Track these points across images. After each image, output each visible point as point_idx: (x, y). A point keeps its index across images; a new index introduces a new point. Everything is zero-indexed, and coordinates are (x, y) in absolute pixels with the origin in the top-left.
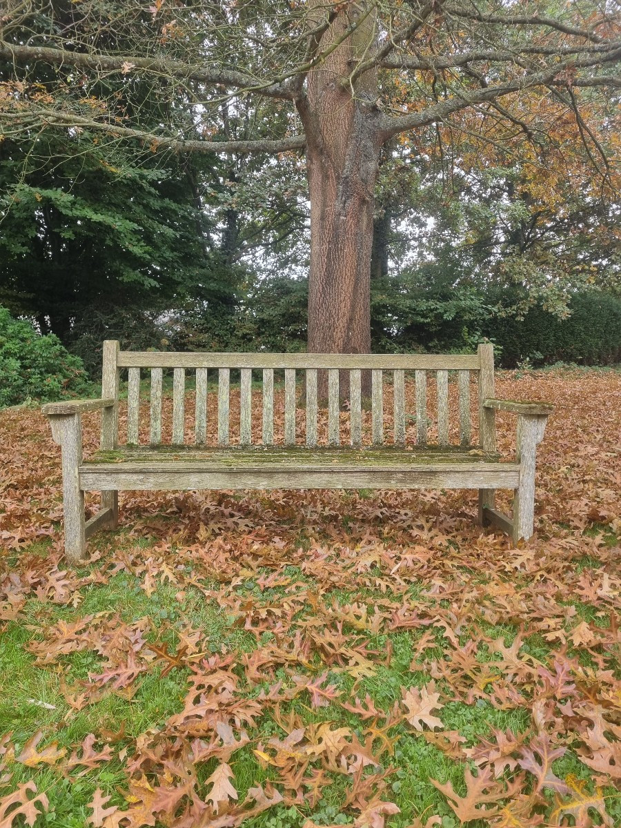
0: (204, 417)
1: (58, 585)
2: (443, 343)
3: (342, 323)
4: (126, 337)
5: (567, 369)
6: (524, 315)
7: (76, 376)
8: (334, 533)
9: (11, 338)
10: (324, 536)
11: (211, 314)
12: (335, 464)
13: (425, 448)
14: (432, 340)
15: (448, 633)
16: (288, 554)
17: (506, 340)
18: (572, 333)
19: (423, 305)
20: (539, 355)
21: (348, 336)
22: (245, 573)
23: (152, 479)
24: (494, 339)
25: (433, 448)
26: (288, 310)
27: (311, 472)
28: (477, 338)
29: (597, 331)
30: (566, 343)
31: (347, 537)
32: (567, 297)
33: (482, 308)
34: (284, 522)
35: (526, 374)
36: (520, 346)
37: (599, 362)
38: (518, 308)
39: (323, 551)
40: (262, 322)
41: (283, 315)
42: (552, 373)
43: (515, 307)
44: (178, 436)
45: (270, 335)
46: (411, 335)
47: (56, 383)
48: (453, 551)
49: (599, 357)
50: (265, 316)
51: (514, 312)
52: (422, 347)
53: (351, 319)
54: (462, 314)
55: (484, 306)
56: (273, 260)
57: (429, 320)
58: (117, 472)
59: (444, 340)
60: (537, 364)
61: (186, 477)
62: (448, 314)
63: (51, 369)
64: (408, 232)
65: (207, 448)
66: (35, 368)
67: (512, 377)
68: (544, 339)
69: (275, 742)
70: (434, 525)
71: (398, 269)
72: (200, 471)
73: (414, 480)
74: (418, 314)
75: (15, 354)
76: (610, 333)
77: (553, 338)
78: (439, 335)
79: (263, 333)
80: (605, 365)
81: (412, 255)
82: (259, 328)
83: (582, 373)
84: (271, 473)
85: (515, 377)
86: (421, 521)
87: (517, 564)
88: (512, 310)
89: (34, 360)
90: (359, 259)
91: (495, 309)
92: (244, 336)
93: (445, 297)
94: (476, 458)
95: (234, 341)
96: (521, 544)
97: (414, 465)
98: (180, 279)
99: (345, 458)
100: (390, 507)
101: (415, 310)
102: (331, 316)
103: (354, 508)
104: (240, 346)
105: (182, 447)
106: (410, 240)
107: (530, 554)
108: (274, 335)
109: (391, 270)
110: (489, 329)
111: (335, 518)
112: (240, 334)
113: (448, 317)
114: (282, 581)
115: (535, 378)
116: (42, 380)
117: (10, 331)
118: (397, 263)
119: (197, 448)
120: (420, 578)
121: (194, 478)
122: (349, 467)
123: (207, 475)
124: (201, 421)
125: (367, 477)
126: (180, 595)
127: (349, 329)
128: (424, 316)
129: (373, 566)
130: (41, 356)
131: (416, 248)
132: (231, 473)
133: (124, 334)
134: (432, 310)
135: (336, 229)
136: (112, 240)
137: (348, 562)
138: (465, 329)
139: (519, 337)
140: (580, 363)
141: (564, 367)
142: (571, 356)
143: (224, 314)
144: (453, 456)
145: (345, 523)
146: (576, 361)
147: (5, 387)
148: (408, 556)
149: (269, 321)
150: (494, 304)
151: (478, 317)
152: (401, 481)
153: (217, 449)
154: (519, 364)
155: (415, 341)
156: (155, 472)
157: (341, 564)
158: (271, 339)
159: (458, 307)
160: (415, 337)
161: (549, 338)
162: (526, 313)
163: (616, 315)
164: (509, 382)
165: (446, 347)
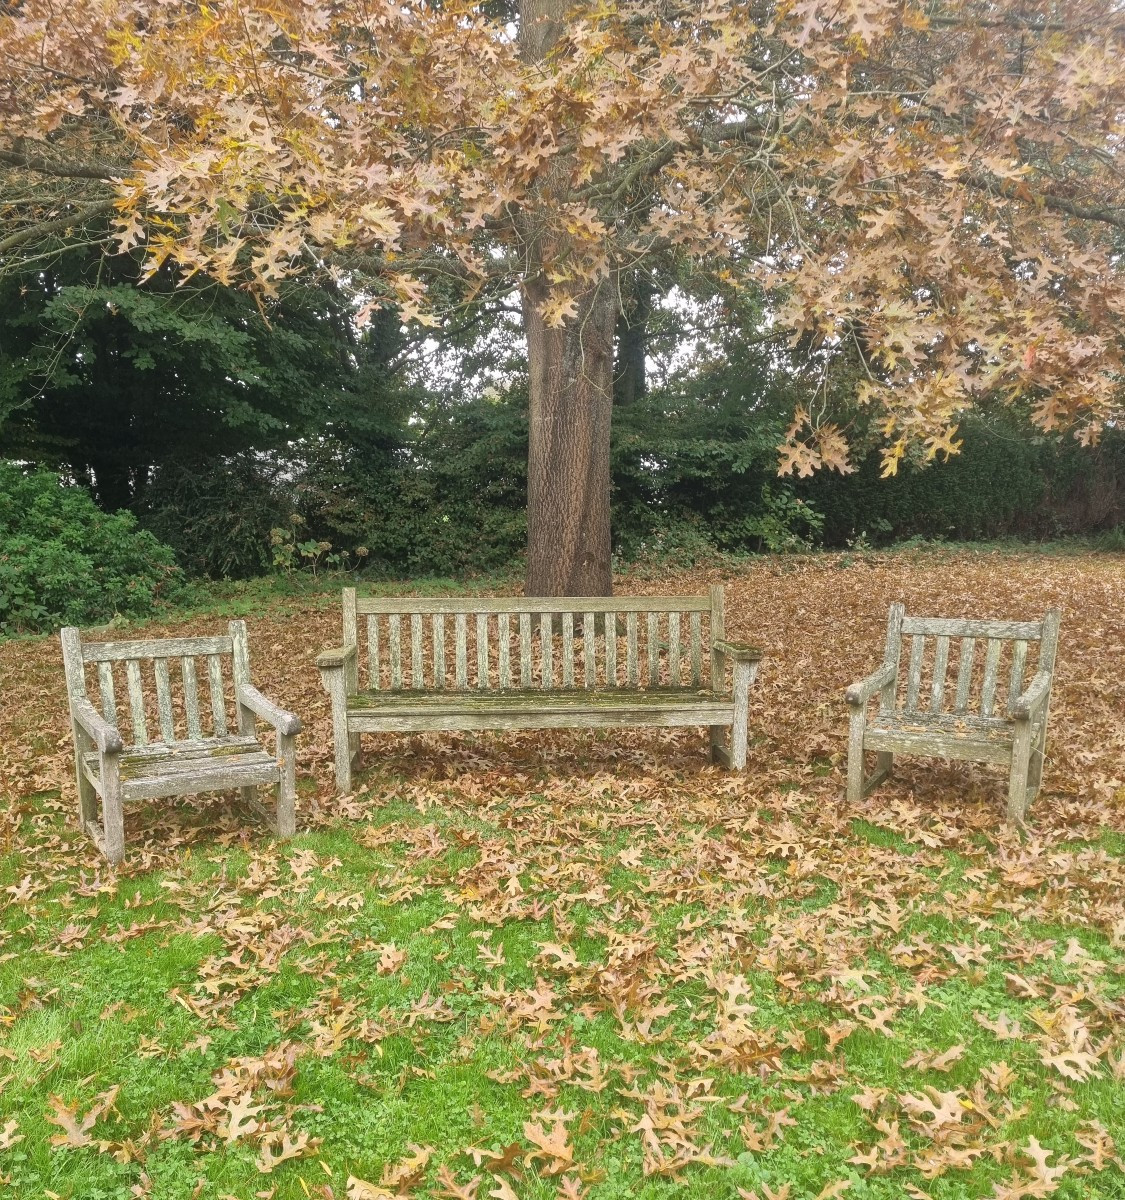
0: (442, 662)
1: (349, 807)
2: (733, 508)
3: (573, 522)
4: (231, 509)
5: (924, 549)
6: (859, 463)
7: (168, 576)
8: (570, 771)
9: (68, 519)
10: (562, 774)
11: (360, 467)
12: (572, 706)
13: (659, 689)
14: (715, 504)
15: (657, 828)
16: (531, 786)
17: (833, 502)
18: (940, 488)
19: (701, 448)
20: (886, 526)
21: (581, 538)
22: (496, 799)
23: (411, 721)
24: (812, 503)
25: (665, 689)
26: (485, 460)
27: (550, 713)
28: (785, 500)
29: (981, 483)
30: (931, 504)
31: (583, 773)
34: (521, 763)
35: (857, 560)
36: (856, 510)
37: (983, 535)
39: (562, 784)
40: (444, 480)
41: (477, 468)
42: (900, 556)
44: (419, 680)
45: (456, 501)
46: (682, 497)
47: (145, 589)
48: (677, 781)
49: (984, 526)
50: (447, 469)
52: (697, 519)
53: (585, 516)
54: (761, 463)
56: (453, 363)
57: (708, 474)
58: (380, 715)
59: (735, 504)
60: (881, 541)
61: (440, 719)
62: (739, 462)
63: (133, 568)
64: (680, 310)
65: (447, 693)
66: (108, 565)
67: (836, 564)
68: (895, 499)
69: (541, 872)
70: (664, 762)
71: (663, 374)
72: (453, 714)
73: (641, 719)
74: (691, 464)
75: (79, 545)
76: (1001, 486)
77: (909, 497)
78: (726, 496)
79: (445, 497)
80: (994, 536)
81: (686, 349)
82: (437, 488)
83: (947, 556)
84: (514, 715)
85: (841, 565)
86: (653, 758)
87: (727, 788)
89: (107, 553)
90: (595, 435)
92: (416, 503)
93: (736, 433)
94: (703, 697)
95: (399, 511)
96: (735, 773)
97: (641, 706)
98: (309, 412)
99: (580, 701)
100: (625, 748)
101: (687, 456)
102: (558, 511)
103: (590, 750)
104: (409, 518)
105: (422, 692)
106: (684, 323)
107: (741, 781)
108: (463, 501)
109: (652, 376)
111: (571, 758)
112: (409, 500)
113: (739, 468)
114: (530, 803)
115: (871, 564)
116: (124, 585)
117: (66, 509)
118: (661, 365)
119: (438, 693)
120: (643, 800)
121: (447, 720)
122: (583, 707)
123: (458, 718)
124: (439, 665)
125: (600, 717)
126: (448, 813)
127: (582, 529)
128: (702, 467)
129: (605, 792)
130: (118, 548)
131: (693, 337)
132: (479, 715)
133: (226, 504)
134: (713, 457)
135: (563, 395)
136: (211, 361)
137: (583, 791)
138: (766, 488)
139: (855, 495)
140: (952, 537)
141: (920, 545)
142: (939, 525)
143: (381, 466)
144: (683, 696)
145: (580, 763)
146: (945, 533)
147: (75, 597)
148: (635, 785)
149: (454, 479)
152: (629, 720)
153: (457, 693)
154: (850, 542)
155: (688, 506)
156: (413, 715)
157: (577, 793)
158: (459, 507)
159: (755, 451)
160: (688, 500)
161: (902, 497)
162: (862, 459)
163: (1011, 456)
164: (830, 573)
165: (737, 515)
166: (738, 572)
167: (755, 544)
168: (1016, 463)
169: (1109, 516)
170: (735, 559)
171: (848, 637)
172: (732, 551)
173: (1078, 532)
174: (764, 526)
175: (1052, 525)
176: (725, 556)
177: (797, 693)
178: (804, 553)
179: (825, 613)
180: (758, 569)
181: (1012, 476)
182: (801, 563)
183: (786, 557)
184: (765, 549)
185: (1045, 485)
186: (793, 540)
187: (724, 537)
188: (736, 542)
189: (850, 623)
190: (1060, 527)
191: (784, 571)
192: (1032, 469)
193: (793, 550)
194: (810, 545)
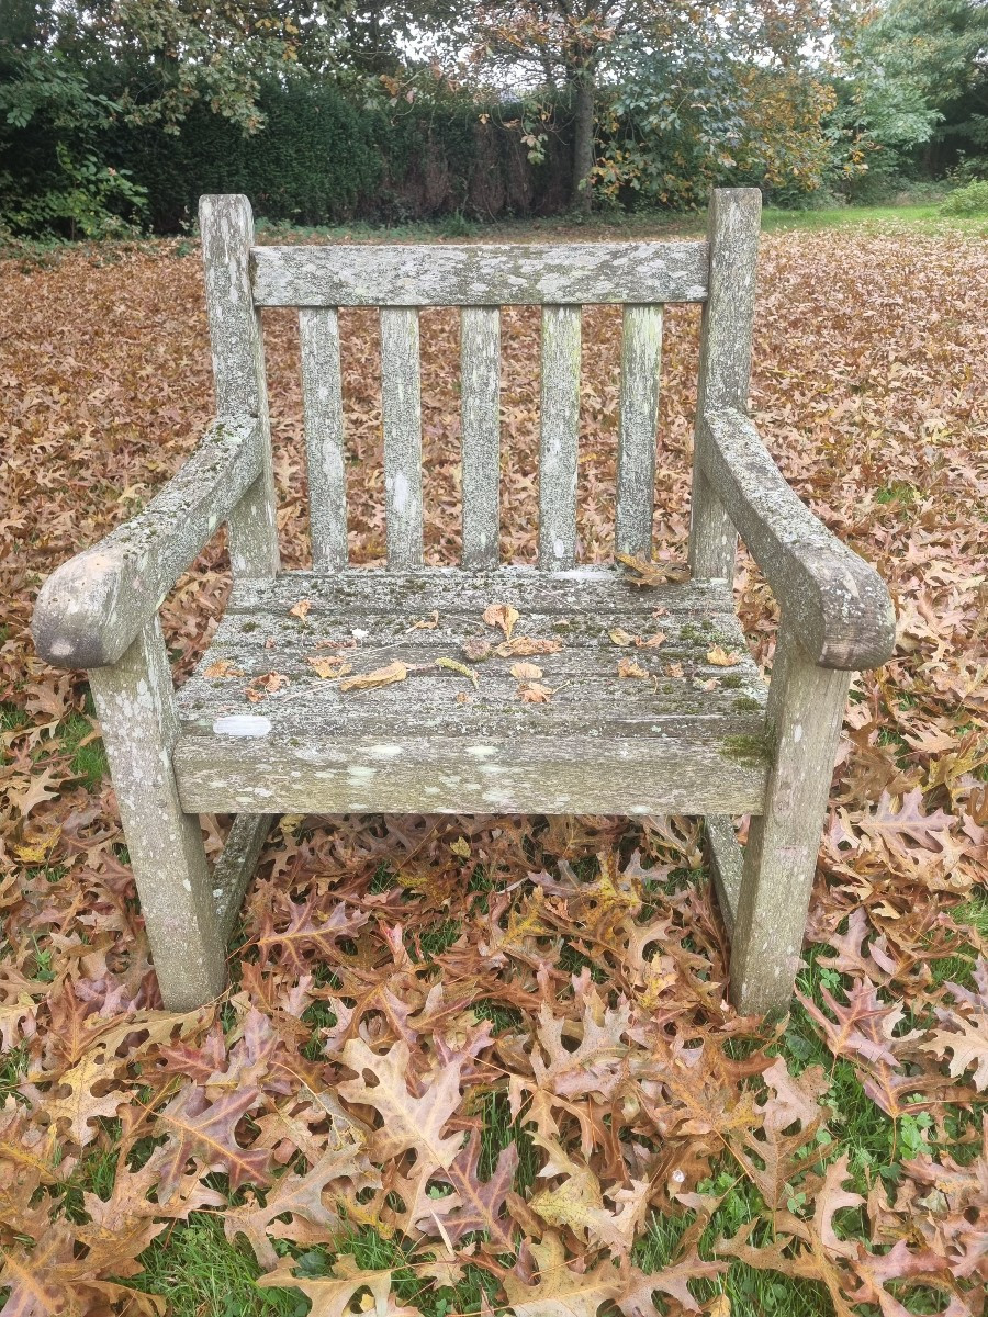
2: (25, 180)
5: (273, 234)
6: (178, 123)
17: (158, 175)
18: (277, 161)
24: (129, 173)
28: (93, 169)
29: (320, 158)
30: (270, 182)
32: (252, 86)
33: (89, 100)
35: (197, 246)
36: (186, 188)
37: (330, 219)
38: (165, 105)
43: (157, 104)
49: (329, 210)
51: (159, 115)
54: (53, 115)
55: (92, 97)
59: (27, 174)
62: (16, 112)
67: (172, 252)
68: (230, 174)
76: (340, 162)
77: (244, 172)
78: (12, 162)
80: (341, 222)
83: (299, 241)
85: (178, 253)
88: (153, 110)
91: (117, 106)
110: (120, 151)
113: (19, 119)
138: (61, 148)
139: (182, 168)
140: (300, 221)
141: (268, 230)
142: (283, 207)
146: (292, 217)
150: (114, 95)
151: (85, 122)
154: (185, 225)
159: (36, 97)
161: (237, 172)
162: (182, 118)
163: (344, 126)
164: (167, 261)
165: (32, 190)
166: (43, 263)
167: (66, 229)
168: (350, 136)
169: (445, 201)
170: (39, 247)
171: (187, 342)
172: (35, 238)
173: (420, 218)
174: (74, 204)
175: (395, 210)
176: (25, 244)
177: (82, 464)
178: (131, 238)
179: (156, 311)
180: (71, 258)
181: (349, 151)
182: (127, 250)
183: (108, 242)
184: (81, 234)
185: (382, 162)
186: (114, 222)
187: (22, 219)
188: (40, 226)
189: (191, 322)
190: (403, 212)
191: (107, 261)
192: (367, 143)
193: (117, 235)
194: (137, 230)
